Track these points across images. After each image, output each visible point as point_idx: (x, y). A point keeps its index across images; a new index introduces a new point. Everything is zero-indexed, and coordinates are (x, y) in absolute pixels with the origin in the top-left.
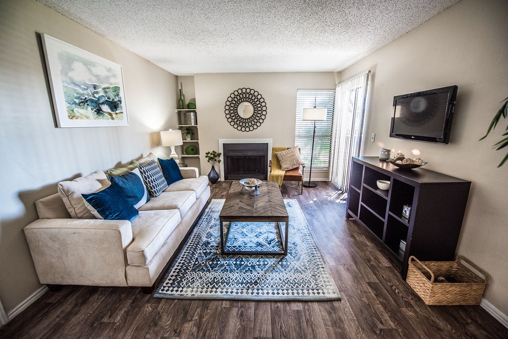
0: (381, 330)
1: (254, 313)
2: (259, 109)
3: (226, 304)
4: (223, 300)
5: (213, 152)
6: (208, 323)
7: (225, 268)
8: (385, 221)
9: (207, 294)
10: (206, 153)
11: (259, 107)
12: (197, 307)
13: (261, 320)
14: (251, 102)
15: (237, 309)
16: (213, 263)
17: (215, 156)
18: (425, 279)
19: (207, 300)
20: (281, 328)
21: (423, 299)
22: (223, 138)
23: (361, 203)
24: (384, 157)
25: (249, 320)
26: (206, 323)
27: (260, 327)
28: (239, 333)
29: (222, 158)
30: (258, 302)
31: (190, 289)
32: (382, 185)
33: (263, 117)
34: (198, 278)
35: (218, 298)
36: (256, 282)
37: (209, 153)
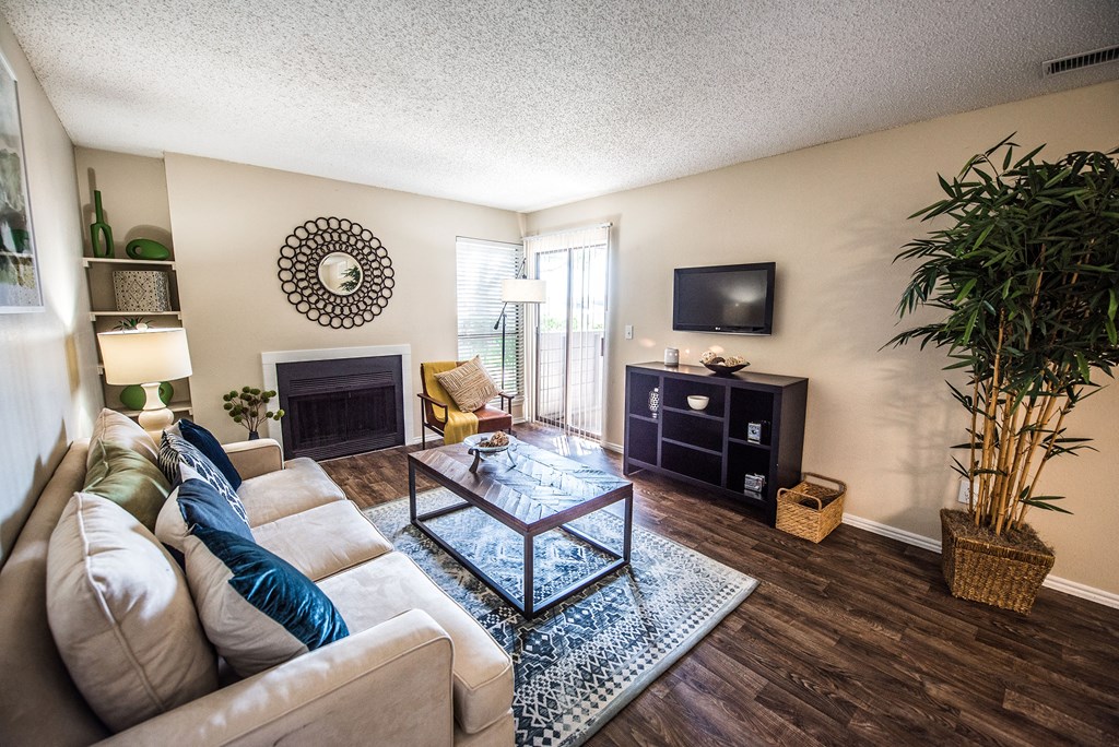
0: (825, 591)
1: (709, 669)
2: (376, 273)
3: (659, 691)
4: (646, 689)
5: (246, 390)
6: (682, 739)
7: (569, 638)
8: (724, 455)
9: (609, 701)
10: (226, 398)
11: (377, 269)
12: (629, 734)
13: (728, 671)
14: (354, 254)
15: (682, 683)
16: (535, 646)
17: (253, 402)
18: (809, 510)
19: (623, 709)
20: (760, 662)
21: (810, 539)
22: (274, 348)
23: (660, 439)
24: (673, 361)
25: (719, 685)
26: (678, 740)
27: (742, 681)
28: (735, 712)
29: (273, 406)
30: (691, 651)
31: (567, 719)
32: (697, 403)
33: (386, 293)
34: (552, 691)
35: (639, 691)
36: (648, 628)
37: (234, 395)
